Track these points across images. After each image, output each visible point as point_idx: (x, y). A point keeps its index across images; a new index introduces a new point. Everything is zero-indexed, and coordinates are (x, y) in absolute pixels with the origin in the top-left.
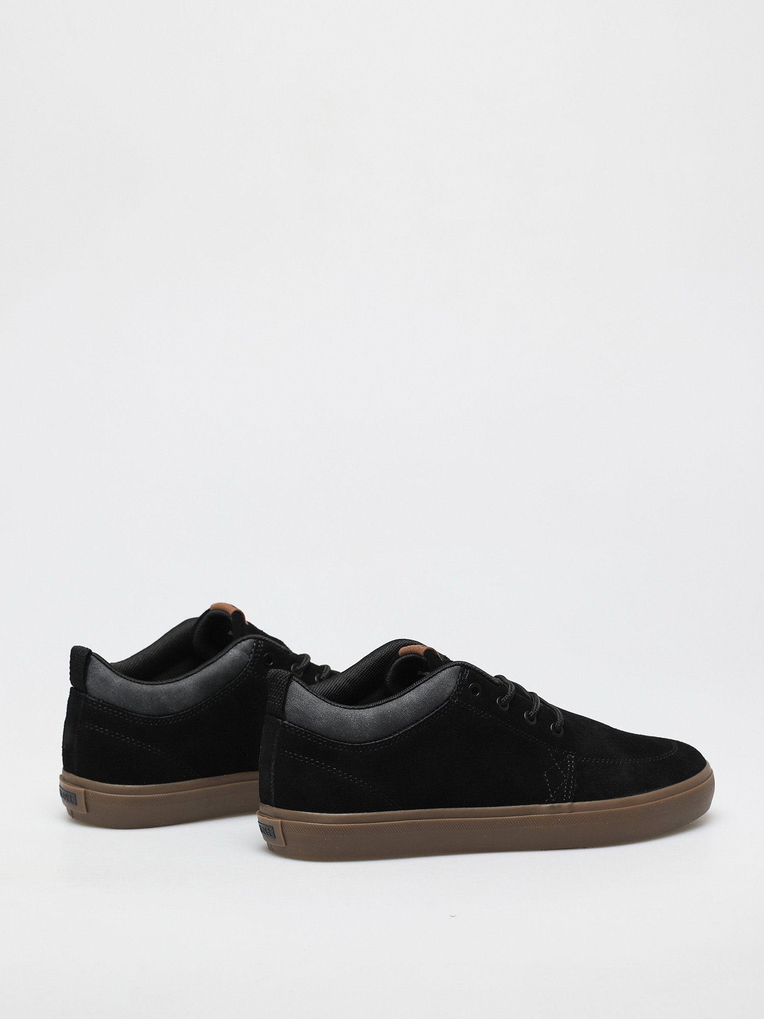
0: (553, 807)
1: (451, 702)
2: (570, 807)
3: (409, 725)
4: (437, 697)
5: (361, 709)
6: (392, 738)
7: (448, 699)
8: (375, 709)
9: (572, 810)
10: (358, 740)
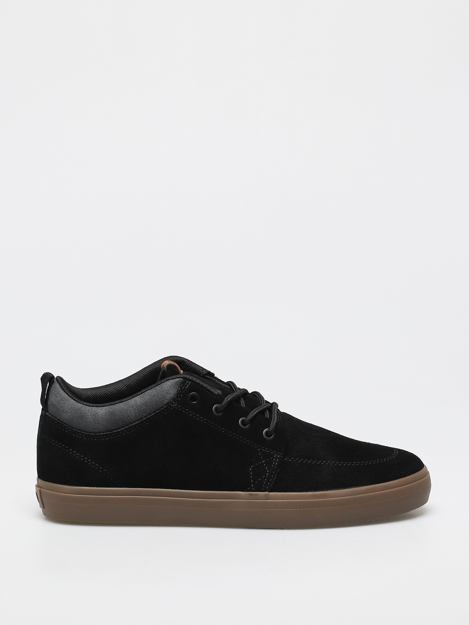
0: (252, 495)
1: (169, 406)
2: (266, 495)
3: (134, 422)
4: (157, 401)
5: (98, 407)
6: (120, 431)
7: (168, 404)
8: (107, 407)
9: (267, 498)
10: (94, 430)
